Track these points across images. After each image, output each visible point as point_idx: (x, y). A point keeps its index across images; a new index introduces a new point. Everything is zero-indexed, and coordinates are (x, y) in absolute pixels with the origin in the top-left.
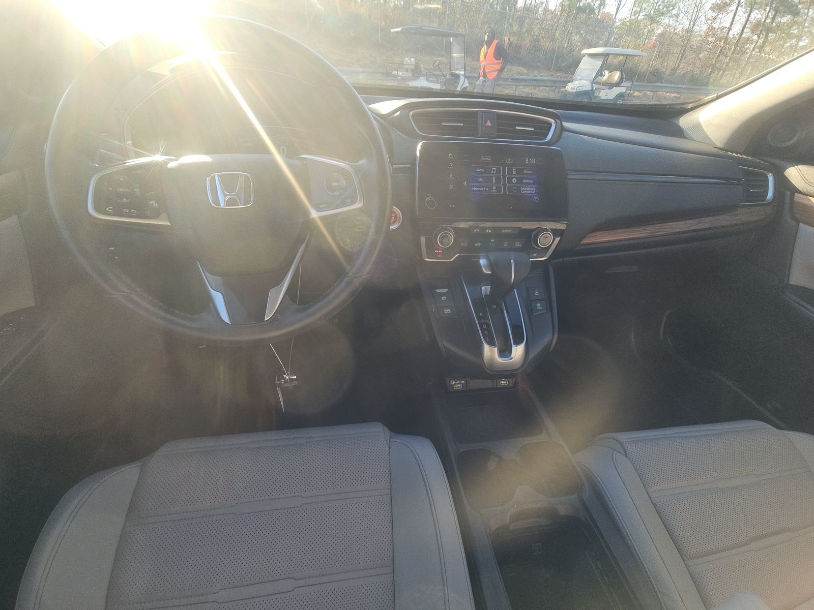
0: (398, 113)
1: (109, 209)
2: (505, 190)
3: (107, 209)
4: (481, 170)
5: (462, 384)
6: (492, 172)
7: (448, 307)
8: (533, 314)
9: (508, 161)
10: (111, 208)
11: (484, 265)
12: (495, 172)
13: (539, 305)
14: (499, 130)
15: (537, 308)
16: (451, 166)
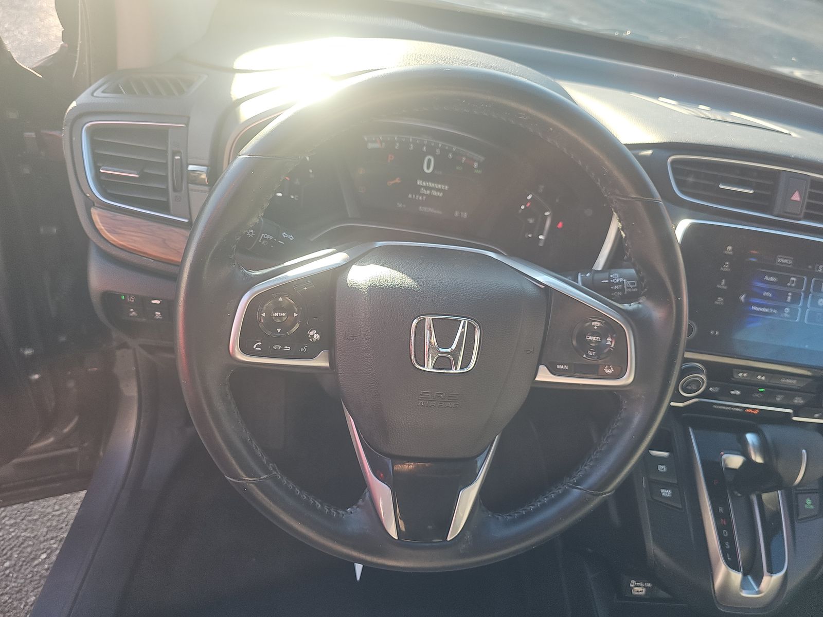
0: (649, 152)
1: (257, 347)
2: (802, 317)
3: (254, 347)
4: (773, 279)
5: (647, 588)
6: (789, 284)
7: (667, 486)
8: (798, 515)
9: (818, 269)
10: (260, 343)
11: (753, 445)
12: (793, 285)
13: (809, 501)
14: (809, 206)
15: (806, 507)
16: (726, 267)
